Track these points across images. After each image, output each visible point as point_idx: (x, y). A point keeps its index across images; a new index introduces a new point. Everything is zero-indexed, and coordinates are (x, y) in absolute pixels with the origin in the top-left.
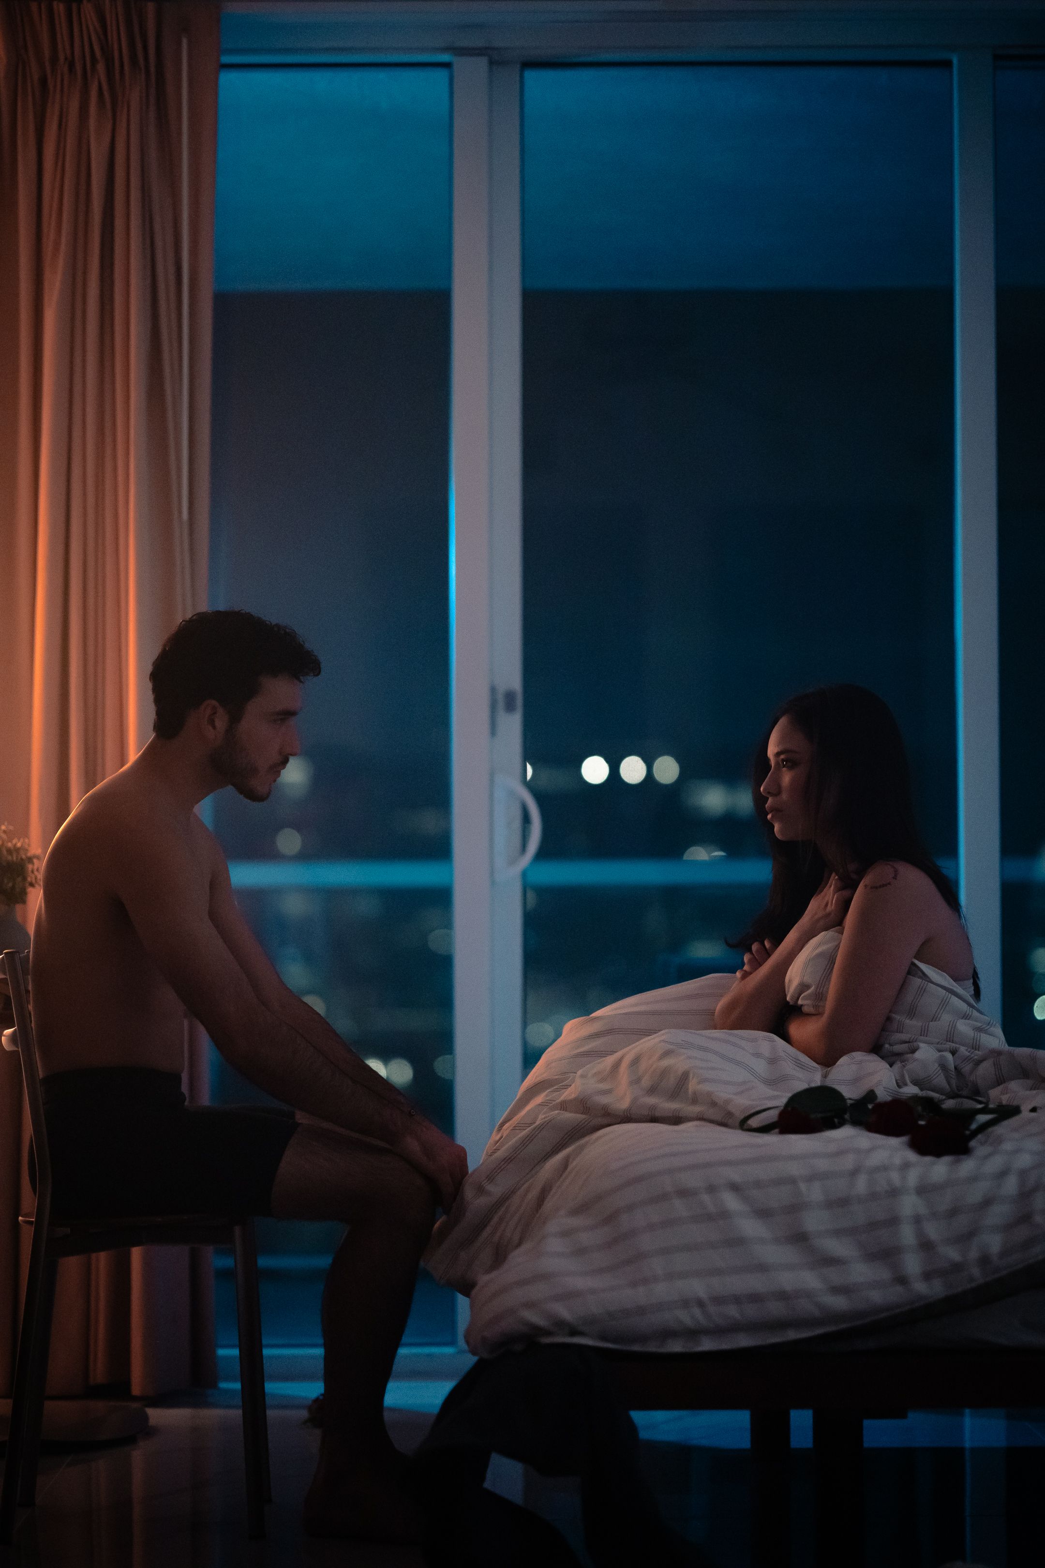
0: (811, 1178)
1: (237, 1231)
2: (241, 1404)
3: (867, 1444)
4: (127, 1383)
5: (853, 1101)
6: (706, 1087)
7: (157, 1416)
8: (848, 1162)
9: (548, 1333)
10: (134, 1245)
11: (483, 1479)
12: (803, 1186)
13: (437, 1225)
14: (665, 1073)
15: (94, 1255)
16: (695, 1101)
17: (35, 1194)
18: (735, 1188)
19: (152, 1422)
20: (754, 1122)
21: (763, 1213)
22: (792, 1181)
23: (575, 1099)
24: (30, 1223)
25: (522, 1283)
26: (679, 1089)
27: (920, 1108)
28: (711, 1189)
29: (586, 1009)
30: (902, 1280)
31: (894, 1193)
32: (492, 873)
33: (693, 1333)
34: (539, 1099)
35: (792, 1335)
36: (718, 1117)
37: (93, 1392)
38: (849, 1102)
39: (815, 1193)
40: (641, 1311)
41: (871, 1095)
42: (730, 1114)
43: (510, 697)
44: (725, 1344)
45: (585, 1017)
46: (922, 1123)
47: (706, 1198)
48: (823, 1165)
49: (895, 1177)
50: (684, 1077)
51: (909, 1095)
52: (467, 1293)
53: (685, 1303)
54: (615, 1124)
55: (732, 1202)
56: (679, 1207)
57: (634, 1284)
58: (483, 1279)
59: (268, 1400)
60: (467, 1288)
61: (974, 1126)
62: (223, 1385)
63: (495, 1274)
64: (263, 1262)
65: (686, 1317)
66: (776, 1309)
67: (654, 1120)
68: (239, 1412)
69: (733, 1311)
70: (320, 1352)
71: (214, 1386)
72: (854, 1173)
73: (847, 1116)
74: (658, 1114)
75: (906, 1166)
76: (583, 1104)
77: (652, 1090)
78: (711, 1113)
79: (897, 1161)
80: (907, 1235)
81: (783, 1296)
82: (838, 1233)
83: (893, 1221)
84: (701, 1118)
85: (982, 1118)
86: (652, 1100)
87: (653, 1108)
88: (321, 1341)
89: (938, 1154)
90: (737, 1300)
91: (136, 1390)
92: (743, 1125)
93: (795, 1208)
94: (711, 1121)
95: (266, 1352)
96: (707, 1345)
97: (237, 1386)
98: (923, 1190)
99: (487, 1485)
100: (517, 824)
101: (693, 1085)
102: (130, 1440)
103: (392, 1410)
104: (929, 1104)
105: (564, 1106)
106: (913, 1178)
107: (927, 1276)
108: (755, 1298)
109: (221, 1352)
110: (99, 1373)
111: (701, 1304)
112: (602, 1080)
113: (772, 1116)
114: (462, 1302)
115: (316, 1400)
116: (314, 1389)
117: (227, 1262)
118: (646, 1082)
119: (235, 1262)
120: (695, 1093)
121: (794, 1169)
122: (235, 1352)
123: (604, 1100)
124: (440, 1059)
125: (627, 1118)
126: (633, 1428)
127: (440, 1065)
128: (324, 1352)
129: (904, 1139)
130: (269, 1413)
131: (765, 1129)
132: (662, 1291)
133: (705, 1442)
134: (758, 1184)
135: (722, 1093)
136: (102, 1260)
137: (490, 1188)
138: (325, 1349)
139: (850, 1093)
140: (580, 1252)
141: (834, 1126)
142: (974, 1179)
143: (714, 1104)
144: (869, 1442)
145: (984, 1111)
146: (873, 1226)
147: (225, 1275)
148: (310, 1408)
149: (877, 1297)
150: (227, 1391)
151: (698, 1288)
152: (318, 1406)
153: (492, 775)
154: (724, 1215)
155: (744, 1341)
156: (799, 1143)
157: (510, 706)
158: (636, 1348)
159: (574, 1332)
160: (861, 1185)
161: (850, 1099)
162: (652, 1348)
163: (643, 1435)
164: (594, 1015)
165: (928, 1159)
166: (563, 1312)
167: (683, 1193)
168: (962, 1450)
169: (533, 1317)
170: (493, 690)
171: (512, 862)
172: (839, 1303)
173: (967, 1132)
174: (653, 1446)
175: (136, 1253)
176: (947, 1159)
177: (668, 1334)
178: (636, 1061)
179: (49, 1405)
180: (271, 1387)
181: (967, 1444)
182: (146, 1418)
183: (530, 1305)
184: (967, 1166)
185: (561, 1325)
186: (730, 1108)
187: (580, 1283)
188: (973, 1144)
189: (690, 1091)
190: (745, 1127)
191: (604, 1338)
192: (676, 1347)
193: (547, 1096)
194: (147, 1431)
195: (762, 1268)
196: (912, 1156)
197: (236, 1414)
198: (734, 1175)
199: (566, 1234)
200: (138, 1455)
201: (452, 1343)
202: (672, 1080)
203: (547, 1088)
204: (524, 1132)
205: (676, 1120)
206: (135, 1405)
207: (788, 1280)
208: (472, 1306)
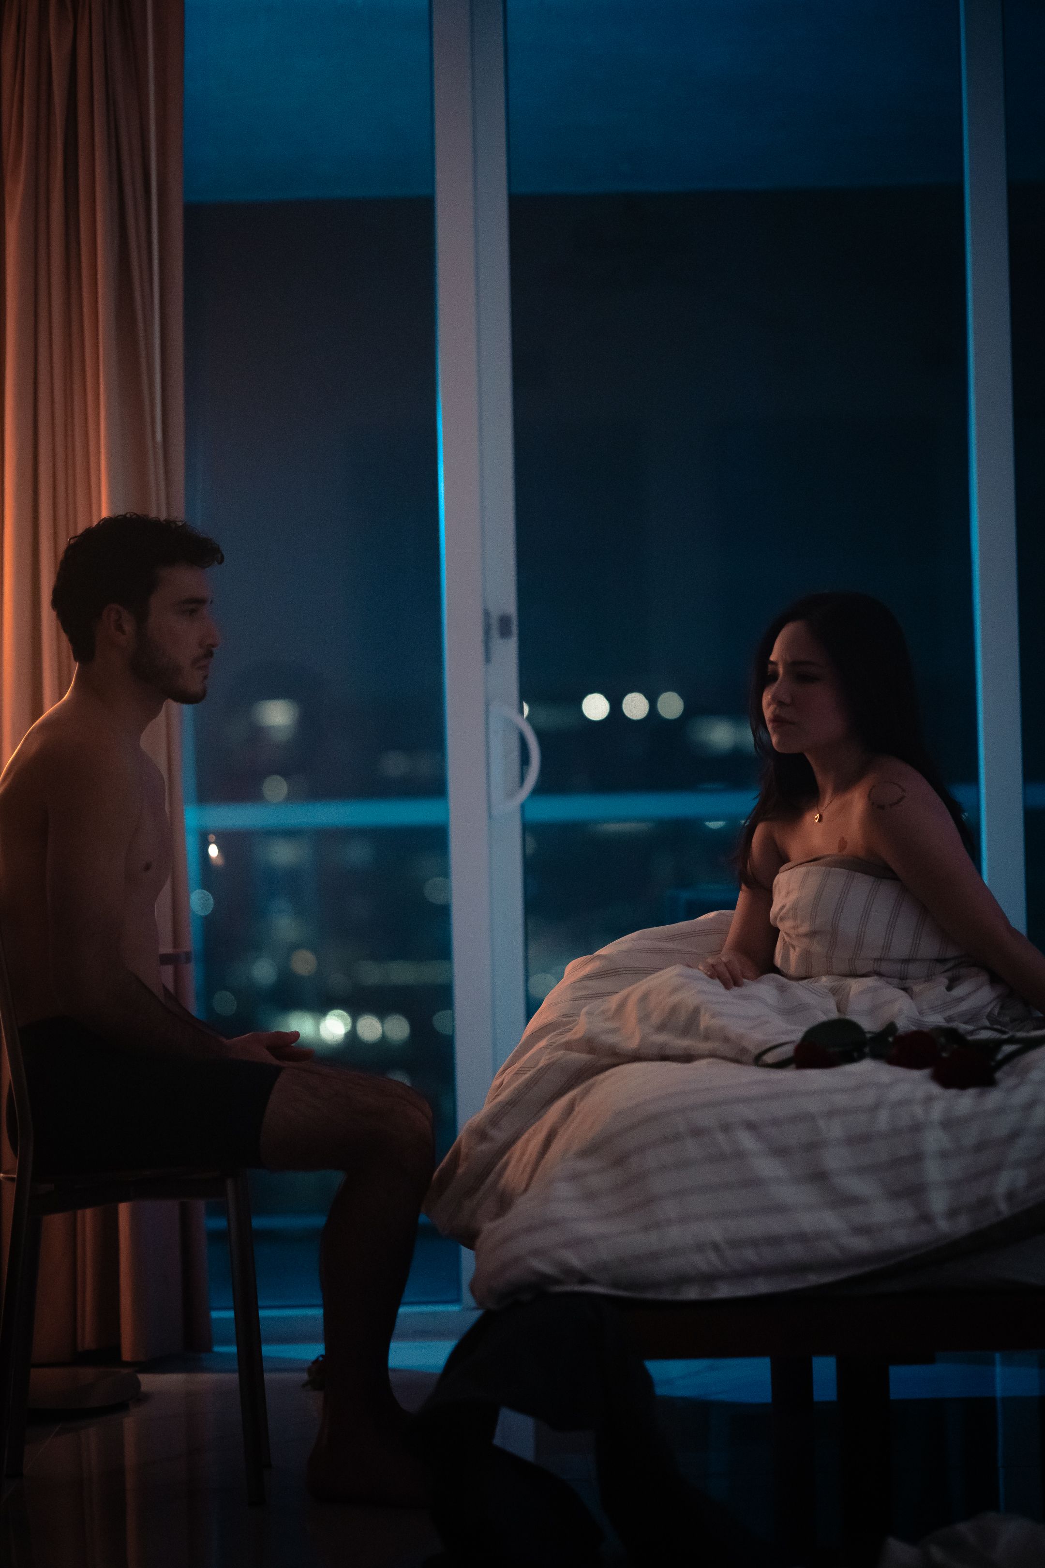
0: (831, 1114)
1: (229, 1184)
2: (236, 1367)
3: (893, 1395)
4: (118, 1348)
5: (873, 1035)
6: (717, 1022)
7: (149, 1381)
8: (869, 1097)
9: (557, 1281)
10: (122, 1201)
11: (492, 1435)
12: (821, 1123)
13: (436, 1174)
14: (674, 1010)
15: (79, 1213)
16: (706, 1038)
17: (16, 1156)
18: (751, 1126)
19: (144, 1388)
20: (769, 1058)
21: (780, 1152)
22: (809, 1118)
23: (580, 1040)
24: (12, 1179)
25: (530, 1230)
26: (690, 1026)
27: (943, 1040)
28: (726, 1128)
29: (588, 948)
30: (926, 1218)
31: (917, 1128)
32: (489, 806)
33: (710, 1278)
34: (543, 1043)
35: (813, 1279)
36: (731, 1054)
37: (82, 1359)
38: (868, 1036)
39: (835, 1130)
40: (654, 1256)
41: (891, 1028)
42: (744, 1050)
43: (504, 622)
44: (741, 1291)
45: (586, 956)
46: (944, 1055)
47: (720, 1137)
48: (841, 1100)
49: (918, 1111)
50: (696, 1012)
51: (930, 1027)
52: (471, 1247)
53: (700, 1247)
54: (622, 1063)
55: (747, 1141)
56: (691, 1148)
57: (646, 1229)
58: (487, 1227)
59: (265, 1365)
60: (470, 1238)
61: (1000, 1057)
62: (217, 1349)
63: (500, 1221)
64: (258, 1223)
65: (702, 1262)
66: (795, 1252)
67: (664, 1058)
68: (235, 1376)
69: (750, 1255)
70: (319, 1312)
71: (209, 1350)
72: (875, 1108)
73: (867, 1050)
74: (669, 1052)
75: (929, 1100)
76: (589, 1044)
77: (661, 1028)
78: (724, 1049)
79: (920, 1094)
80: (933, 1171)
81: (802, 1238)
82: (860, 1171)
83: (917, 1157)
84: (713, 1055)
85: (1008, 1049)
86: (661, 1038)
87: (663, 1046)
88: (320, 1301)
89: (962, 1085)
90: (754, 1243)
91: (127, 1354)
92: (758, 1060)
93: (814, 1146)
94: (725, 1058)
95: (262, 1313)
96: (724, 1291)
97: (233, 1349)
98: (947, 1124)
99: (497, 1441)
100: (515, 755)
101: (705, 1021)
102: (122, 1407)
103: (395, 1370)
104: (952, 1034)
105: (568, 1046)
106: (937, 1111)
107: (952, 1213)
108: (775, 1241)
109: (215, 1314)
110: (88, 1339)
111: (716, 1247)
112: (607, 1020)
113: (788, 1051)
114: (467, 1255)
115: (316, 1362)
116: (315, 1351)
117: (219, 1223)
118: (655, 1019)
119: (229, 1223)
120: (707, 1029)
121: (812, 1105)
122: (230, 1314)
123: (610, 1039)
124: (440, 1013)
125: (636, 1057)
126: (647, 1380)
127: (439, 1021)
128: (323, 1313)
129: (926, 1072)
130: (267, 1376)
131: (781, 1065)
132: (675, 1235)
133: (722, 1397)
134: (775, 1122)
135: (736, 1028)
136: (88, 1217)
137: (493, 1133)
138: (324, 1310)
139: (869, 1025)
140: (590, 1196)
141: (851, 1060)
142: (1000, 1111)
143: (726, 1040)
144: (897, 1391)
145: (1011, 1041)
146: (896, 1162)
147: (216, 1237)
148: (309, 1371)
149: (901, 1237)
150: (220, 1354)
151: (715, 1232)
152: (318, 1368)
153: (487, 704)
154: (740, 1155)
155: (762, 1287)
156: (816, 1077)
157: (505, 632)
158: (650, 1295)
159: (584, 1280)
160: (883, 1120)
161: (870, 1032)
162: (666, 1295)
163: (661, 1391)
164: (597, 953)
165: (952, 1092)
166: (573, 1259)
167: (697, 1132)
168: (993, 1400)
169: (540, 1265)
170: (487, 614)
171: (510, 795)
172: (861, 1244)
173: (993, 1064)
174: (670, 1402)
175: (124, 1209)
176: (972, 1092)
177: (683, 1280)
178: (645, 997)
179: (34, 1372)
180: (268, 1350)
181: (999, 1394)
182: (138, 1383)
183: (536, 1253)
184: (994, 1098)
185: (570, 1273)
186: (745, 1044)
187: (588, 1229)
188: (998, 1075)
189: (702, 1027)
190: (760, 1063)
191: (616, 1285)
192: (692, 1293)
193: (550, 1039)
194: (141, 1398)
195: (780, 1209)
196: (935, 1089)
197: (234, 1378)
198: (749, 1112)
199: (575, 1177)
200: (130, 1423)
201: (457, 1300)
202: (683, 1017)
203: (551, 1032)
204: (526, 1076)
205: (687, 1058)
206: (125, 1371)
207: (808, 1221)
208: (477, 1257)
